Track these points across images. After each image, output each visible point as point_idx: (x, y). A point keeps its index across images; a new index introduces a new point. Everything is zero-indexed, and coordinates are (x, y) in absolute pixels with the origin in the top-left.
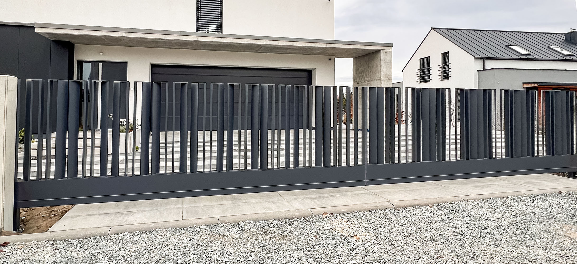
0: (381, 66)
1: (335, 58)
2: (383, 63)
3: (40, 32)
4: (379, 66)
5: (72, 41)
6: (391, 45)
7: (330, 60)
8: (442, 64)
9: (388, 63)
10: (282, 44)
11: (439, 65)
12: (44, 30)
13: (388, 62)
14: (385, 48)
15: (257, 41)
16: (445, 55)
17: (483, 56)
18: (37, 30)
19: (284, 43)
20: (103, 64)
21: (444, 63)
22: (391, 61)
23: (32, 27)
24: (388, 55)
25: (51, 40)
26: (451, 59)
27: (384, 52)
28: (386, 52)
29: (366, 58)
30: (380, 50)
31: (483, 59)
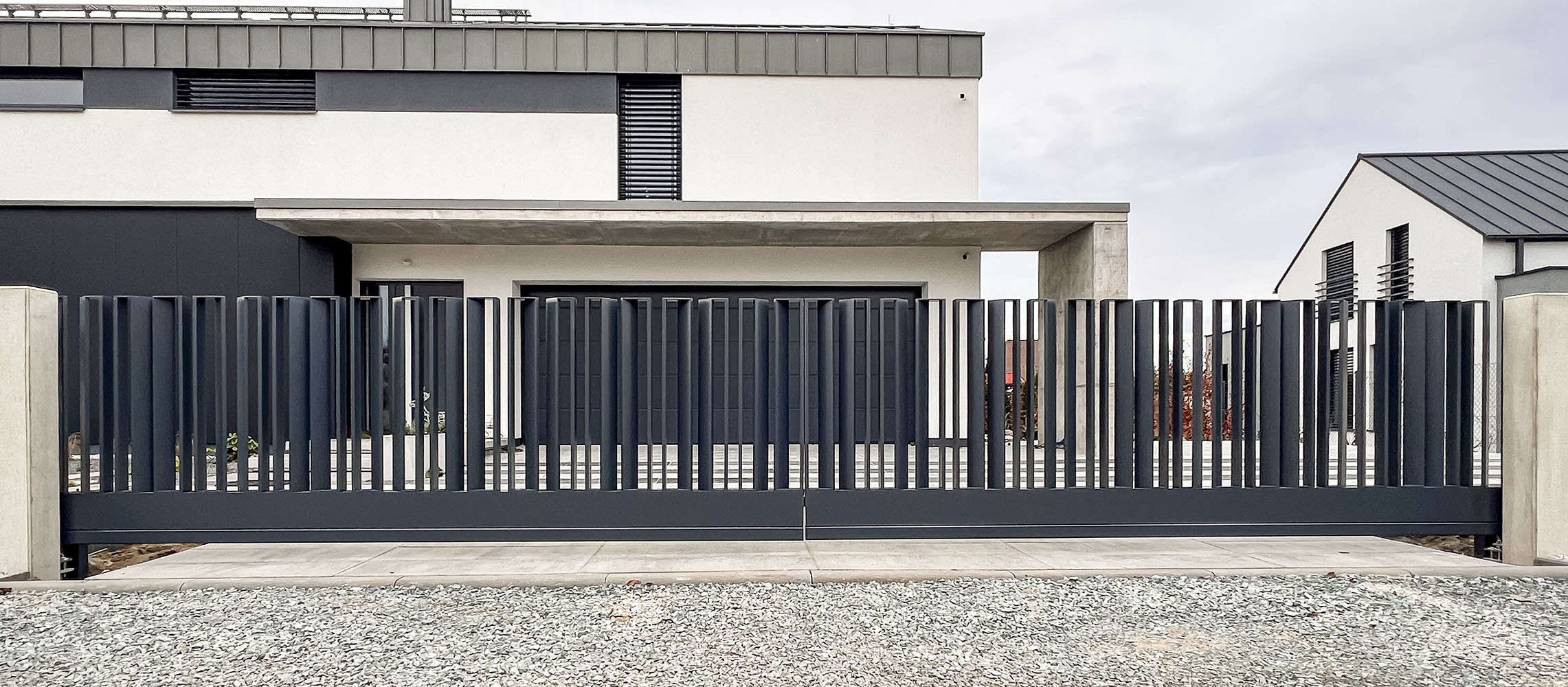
0: (1093, 268)
1: (982, 253)
2: (1098, 259)
3: (264, 219)
4: (1090, 267)
5: (342, 236)
6: (1123, 208)
7: (965, 257)
8: (1390, 263)
9: (1116, 259)
10: (811, 219)
11: (1381, 267)
12: (272, 213)
13: (1114, 256)
14: (1106, 217)
15: (746, 215)
16: (1399, 235)
17: (1516, 230)
18: (261, 214)
19: (817, 217)
20: (415, 287)
21: (1395, 259)
22: (1125, 251)
23: (249, 210)
24: (1115, 233)
25: (299, 237)
26: (1415, 247)
27: (1102, 226)
28: (1108, 226)
29: (1064, 248)
30: (1091, 224)
31: (1517, 242)
